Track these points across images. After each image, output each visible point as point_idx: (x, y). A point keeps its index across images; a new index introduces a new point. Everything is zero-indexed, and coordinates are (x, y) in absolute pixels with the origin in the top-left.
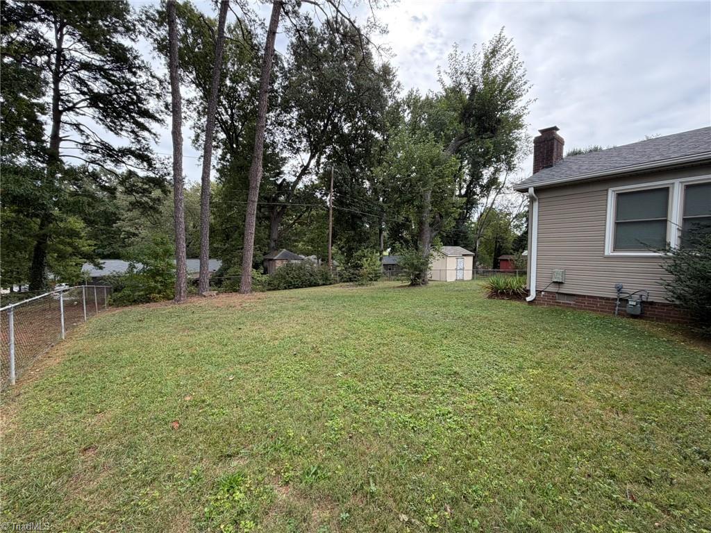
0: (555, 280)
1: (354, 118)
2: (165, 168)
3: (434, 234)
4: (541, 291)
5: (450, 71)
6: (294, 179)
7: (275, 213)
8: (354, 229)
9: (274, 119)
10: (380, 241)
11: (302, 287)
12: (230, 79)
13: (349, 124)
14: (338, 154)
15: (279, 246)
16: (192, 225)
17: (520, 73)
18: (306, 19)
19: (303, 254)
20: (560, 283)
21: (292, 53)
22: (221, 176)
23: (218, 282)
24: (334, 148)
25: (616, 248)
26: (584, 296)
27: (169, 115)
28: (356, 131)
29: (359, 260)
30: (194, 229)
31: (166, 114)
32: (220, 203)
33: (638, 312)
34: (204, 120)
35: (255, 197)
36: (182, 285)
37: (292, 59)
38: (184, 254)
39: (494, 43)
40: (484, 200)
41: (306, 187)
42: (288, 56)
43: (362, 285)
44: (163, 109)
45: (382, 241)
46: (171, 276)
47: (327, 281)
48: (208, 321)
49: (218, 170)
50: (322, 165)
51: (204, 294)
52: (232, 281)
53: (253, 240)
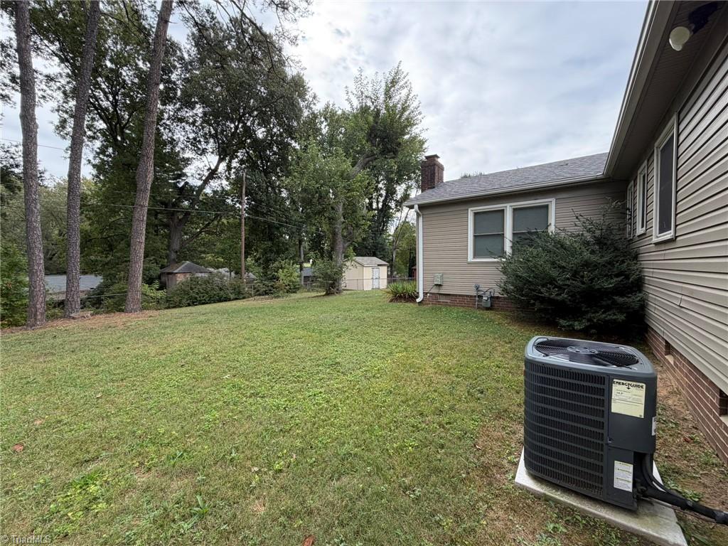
0: (436, 283)
1: (269, 124)
2: (12, 158)
3: (347, 244)
4: (427, 293)
5: (356, 93)
6: (199, 183)
7: (176, 221)
8: (271, 239)
9: (172, 113)
10: (300, 252)
11: (210, 303)
12: (110, 60)
13: (263, 129)
14: (252, 159)
15: (181, 258)
16: (57, 232)
17: (415, 104)
18: (208, 12)
19: (212, 267)
20: (440, 285)
21: (193, 44)
22: (100, 174)
23: (96, 302)
24: (247, 153)
25: (475, 255)
26: (456, 295)
27: (17, 90)
28: (272, 137)
29: (277, 272)
30: (61, 238)
31: (13, 88)
32: (97, 206)
33: (489, 305)
34: (72, 103)
35: (145, 201)
36: (38, 306)
37: (194, 51)
38: (42, 267)
39: (393, 74)
40: (398, 214)
41: (215, 192)
42: (188, 47)
43: (278, 297)
44: (8, 82)
45: (302, 253)
46: (22, 297)
47: (239, 295)
48: (76, 344)
49: (94, 166)
50: (233, 170)
51: (72, 315)
52: (115, 300)
53: (142, 251)
